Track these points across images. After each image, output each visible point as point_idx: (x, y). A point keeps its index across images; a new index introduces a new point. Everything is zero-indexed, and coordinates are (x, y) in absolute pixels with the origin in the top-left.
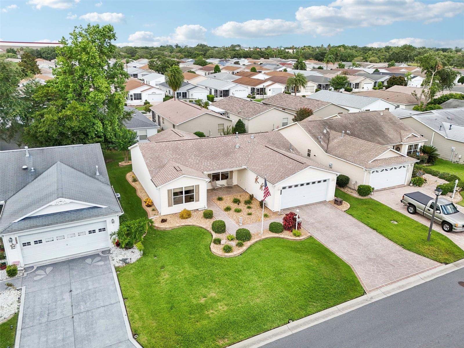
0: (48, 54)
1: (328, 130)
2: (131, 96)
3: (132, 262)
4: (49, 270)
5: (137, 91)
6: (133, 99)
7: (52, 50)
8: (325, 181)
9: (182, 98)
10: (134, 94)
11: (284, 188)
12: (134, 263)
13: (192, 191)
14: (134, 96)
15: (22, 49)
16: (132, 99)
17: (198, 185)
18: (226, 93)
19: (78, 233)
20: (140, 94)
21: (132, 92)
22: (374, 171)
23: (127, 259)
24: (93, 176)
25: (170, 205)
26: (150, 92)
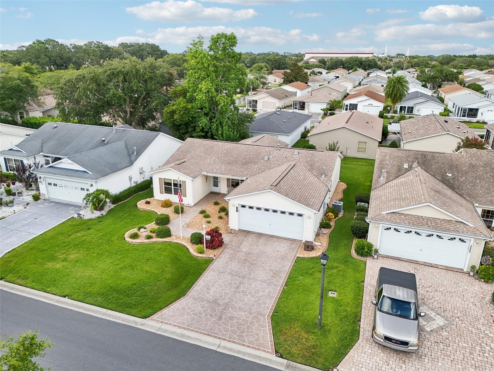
1: (415, 165)
2: (347, 106)
3: (84, 219)
5: (353, 101)
6: (348, 109)
7: (354, 60)
8: (300, 215)
9: (406, 113)
10: (350, 104)
11: (243, 206)
12: (85, 219)
14: (350, 106)
15: (331, 59)
16: (346, 110)
17: (185, 182)
18: (473, 112)
19: (75, 187)
20: (356, 105)
21: (347, 102)
22: (390, 228)
23: (81, 214)
24: (130, 155)
25: (161, 192)
26: (366, 103)
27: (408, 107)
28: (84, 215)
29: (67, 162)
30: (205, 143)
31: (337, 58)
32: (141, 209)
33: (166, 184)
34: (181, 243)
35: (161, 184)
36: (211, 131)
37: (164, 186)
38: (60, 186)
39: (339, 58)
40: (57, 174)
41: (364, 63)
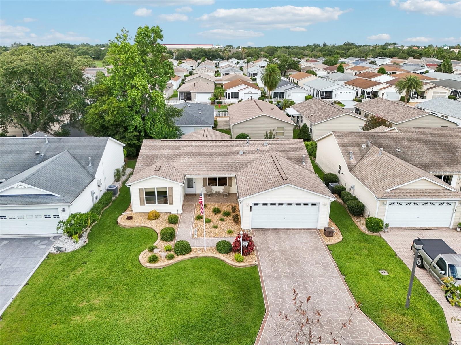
0: (196, 55)
1: (370, 145)
2: (229, 94)
3: (67, 252)
4: (5, 242)
5: (235, 90)
6: (231, 98)
7: (200, 51)
8: (314, 204)
9: (279, 98)
10: (232, 93)
11: (256, 205)
12: (68, 253)
13: (165, 193)
14: (232, 94)
15: (178, 50)
16: (229, 98)
17: (172, 188)
18: (328, 95)
19: (36, 216)
20: (238, 93)
21: (229, 91)
22: (394, 203)
23: (61, 248)
24: (85, 167)
25: (142, 204)
26: (246, 91)
27: (280, 93)
28: (65, 248)
29: (21, 187)
30: (167, 143)
31: (182, 49)
32: (128, 227)
33: (147, 193)
34: (210, 255)
35: (142, 195)
36: (145, 130)
37: (145, 196)
38: (10, 217)
39: (184, 49)
40: (9, 204)
41: (208, 53)
